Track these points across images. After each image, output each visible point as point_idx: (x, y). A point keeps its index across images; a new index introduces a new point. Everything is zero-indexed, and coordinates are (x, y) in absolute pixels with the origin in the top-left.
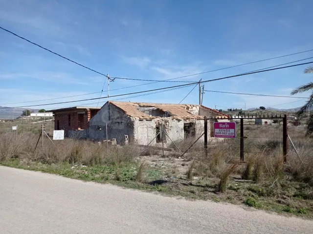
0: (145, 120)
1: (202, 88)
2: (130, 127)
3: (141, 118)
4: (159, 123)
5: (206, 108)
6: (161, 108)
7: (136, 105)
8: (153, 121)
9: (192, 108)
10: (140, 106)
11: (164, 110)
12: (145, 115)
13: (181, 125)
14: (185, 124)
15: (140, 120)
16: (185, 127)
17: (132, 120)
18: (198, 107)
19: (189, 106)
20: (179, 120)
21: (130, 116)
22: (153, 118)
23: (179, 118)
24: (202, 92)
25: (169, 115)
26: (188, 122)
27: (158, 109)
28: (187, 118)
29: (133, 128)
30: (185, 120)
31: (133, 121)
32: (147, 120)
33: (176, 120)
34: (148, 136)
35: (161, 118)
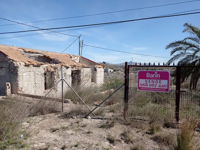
0: (31, 66)
1: (81, 42)
2: (12, 73)
3: (28, 63)
4: (47, 69)
5: (85, 58)
6: (47, 56)
7: (21, 50)
8: (41, 67)
9: (74, 58)
10: (25, 52)
11: (51, 58)
12: (31, 60)
13: (69, 72)
14: (72, 71)
15: (26, 66)
16: (72, 74)
17: (16, 65)
18: (79, 58)
19: (72, 56)
20: (67, 68)
21: (13, 60)
22: (42, 64)
23: (67, 65)
24: (81, 45)
25: (56, 62)
26: (74, 69)
27: (45, 56)
28: (74, 66)
29: (16, 74)
30: (72, 67)
31: (17, 67)
32: (34, 66)
33: (65, 67)
34: (35, 83)
35: (49, 64)
